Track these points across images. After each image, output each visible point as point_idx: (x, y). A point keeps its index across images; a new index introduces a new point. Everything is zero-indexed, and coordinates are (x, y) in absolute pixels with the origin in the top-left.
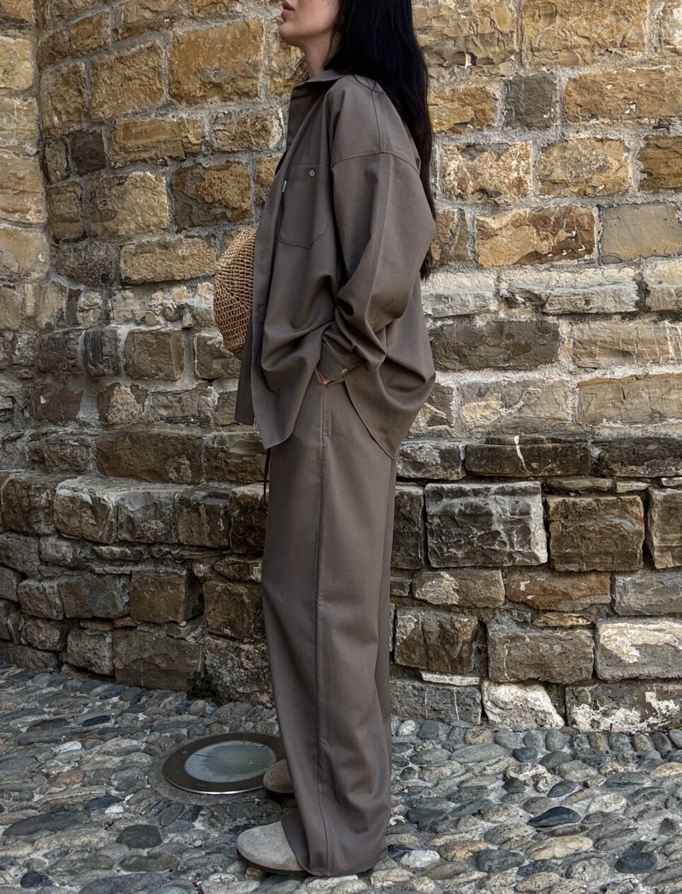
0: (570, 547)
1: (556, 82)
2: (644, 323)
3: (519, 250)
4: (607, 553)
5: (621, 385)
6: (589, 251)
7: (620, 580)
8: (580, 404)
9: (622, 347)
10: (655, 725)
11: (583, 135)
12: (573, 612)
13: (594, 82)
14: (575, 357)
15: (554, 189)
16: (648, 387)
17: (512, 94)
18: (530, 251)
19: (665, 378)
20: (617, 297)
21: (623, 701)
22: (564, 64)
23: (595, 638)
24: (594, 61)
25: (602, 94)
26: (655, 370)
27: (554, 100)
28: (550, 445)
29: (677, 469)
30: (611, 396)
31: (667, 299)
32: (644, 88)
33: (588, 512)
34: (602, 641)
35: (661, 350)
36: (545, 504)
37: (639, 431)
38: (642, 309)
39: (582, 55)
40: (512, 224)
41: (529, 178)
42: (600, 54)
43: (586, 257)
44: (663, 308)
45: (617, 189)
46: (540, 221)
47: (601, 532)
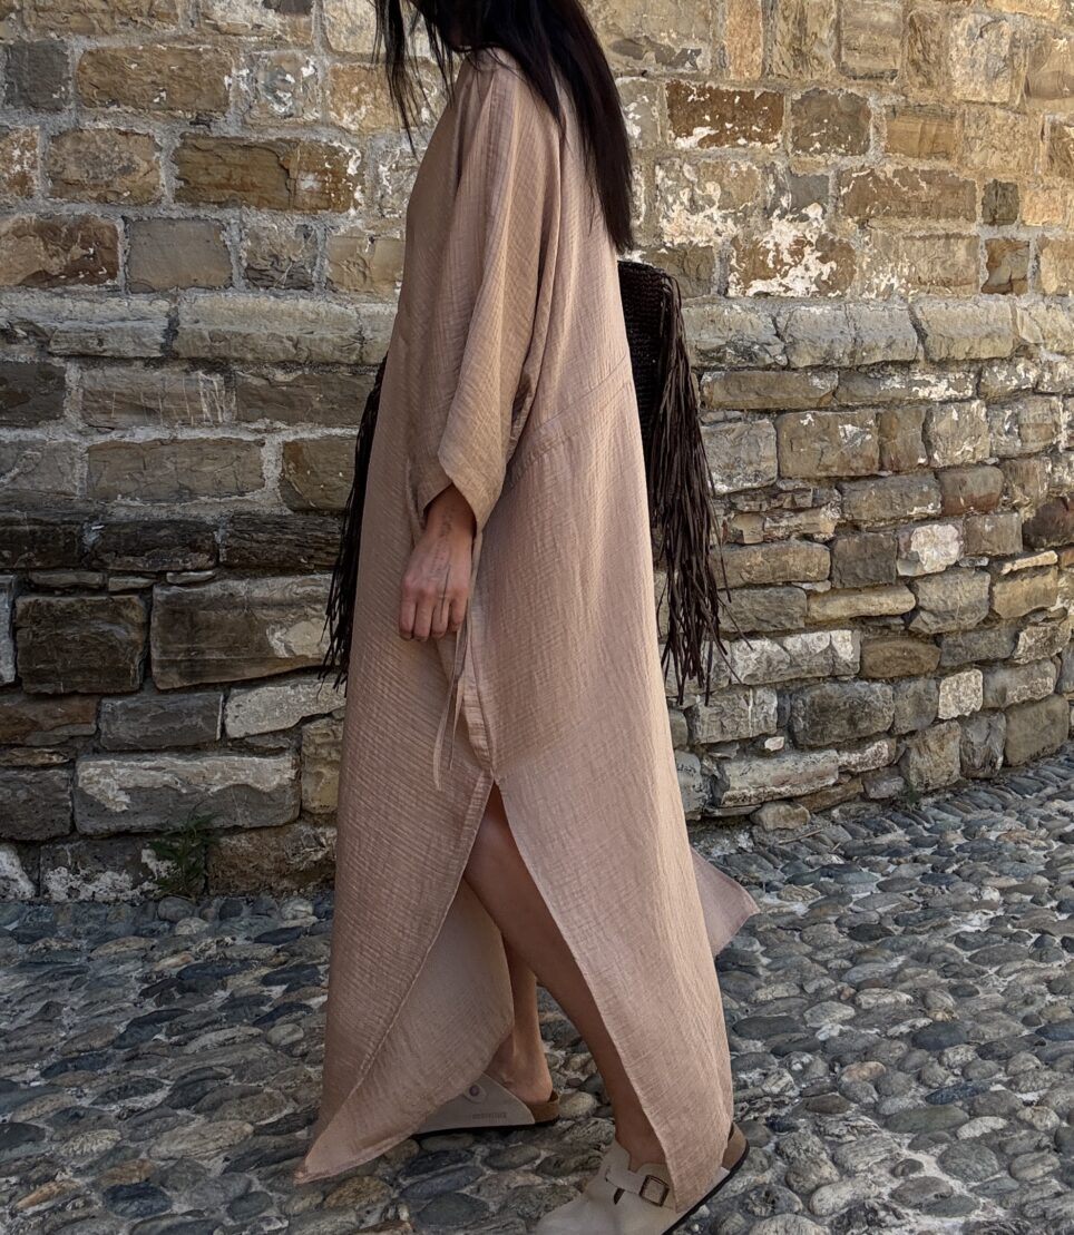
0: (44, 662)
1: (68, 53)
2: (174, 373)
3: (21, 268)
4: (91, 670)
5: (141, 451)
6: (112, 275)
7: (108, 704)
8: (90, 473)
9: (143, 401)
10: (149, 891)
11: (101, 125)
12: (48, 747)
13: (114, 58)
14: (86, 412)
15: (67, 192)
16: (174, 454)
17: (14, 63)
18: (38, 269)
19: (198, 444)
20: (137, 336)
21: (111, 862)
22: (77, 31)
23: (73, 780)
24: (115, 31)
25: (125, 75)
26: (185, 434)
27: (65, 76)
28: (27, 528)
29: (184, 562)
30: (130, 465)
31: (198, 343)
32: (177, 72)
33: (69, 616)
34: (80, 785)
35: (192, 407)
36: (13, 606)
37: (163, 511)
38: (168, 357)
39: (100, 22)
40: (14, 233)
41: (36, 174)
42: (122, 23)
43: (108, 283)
44: (194, 355)
45: (146, 197)
46: (48, 230)
47: (83, 642)
